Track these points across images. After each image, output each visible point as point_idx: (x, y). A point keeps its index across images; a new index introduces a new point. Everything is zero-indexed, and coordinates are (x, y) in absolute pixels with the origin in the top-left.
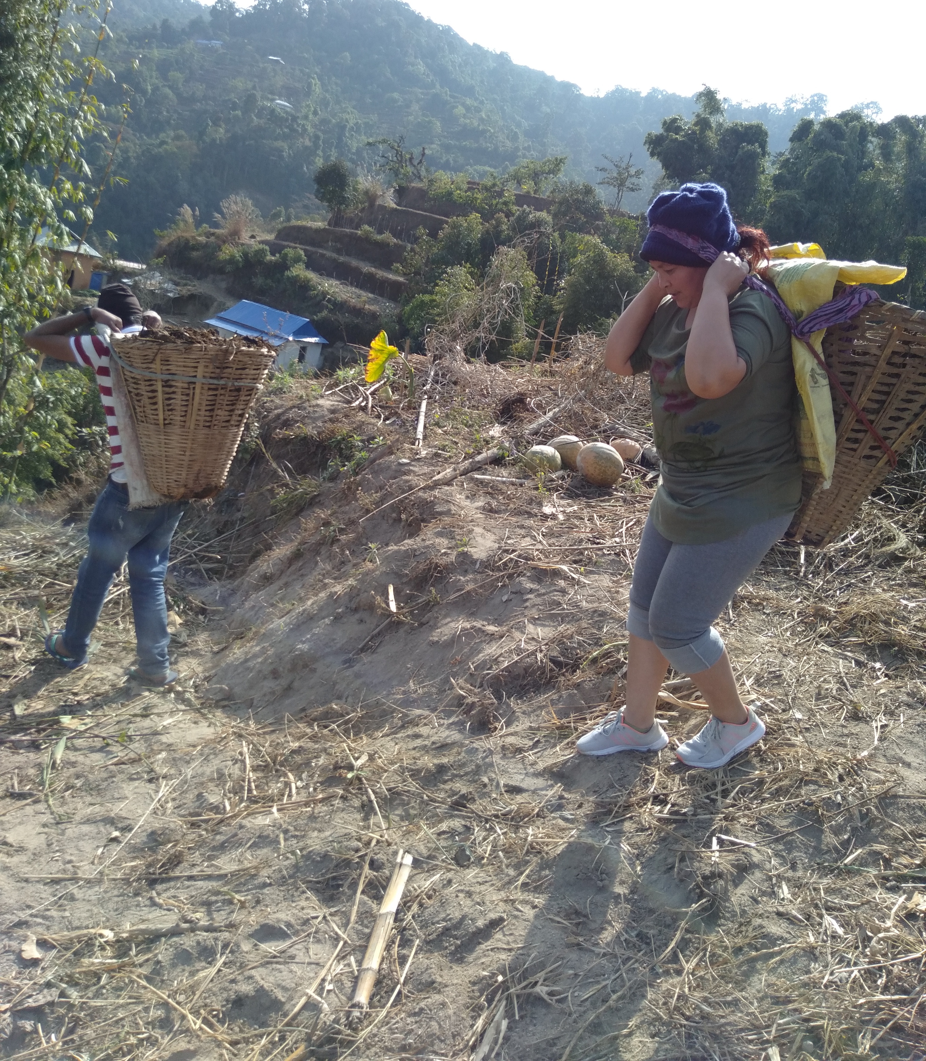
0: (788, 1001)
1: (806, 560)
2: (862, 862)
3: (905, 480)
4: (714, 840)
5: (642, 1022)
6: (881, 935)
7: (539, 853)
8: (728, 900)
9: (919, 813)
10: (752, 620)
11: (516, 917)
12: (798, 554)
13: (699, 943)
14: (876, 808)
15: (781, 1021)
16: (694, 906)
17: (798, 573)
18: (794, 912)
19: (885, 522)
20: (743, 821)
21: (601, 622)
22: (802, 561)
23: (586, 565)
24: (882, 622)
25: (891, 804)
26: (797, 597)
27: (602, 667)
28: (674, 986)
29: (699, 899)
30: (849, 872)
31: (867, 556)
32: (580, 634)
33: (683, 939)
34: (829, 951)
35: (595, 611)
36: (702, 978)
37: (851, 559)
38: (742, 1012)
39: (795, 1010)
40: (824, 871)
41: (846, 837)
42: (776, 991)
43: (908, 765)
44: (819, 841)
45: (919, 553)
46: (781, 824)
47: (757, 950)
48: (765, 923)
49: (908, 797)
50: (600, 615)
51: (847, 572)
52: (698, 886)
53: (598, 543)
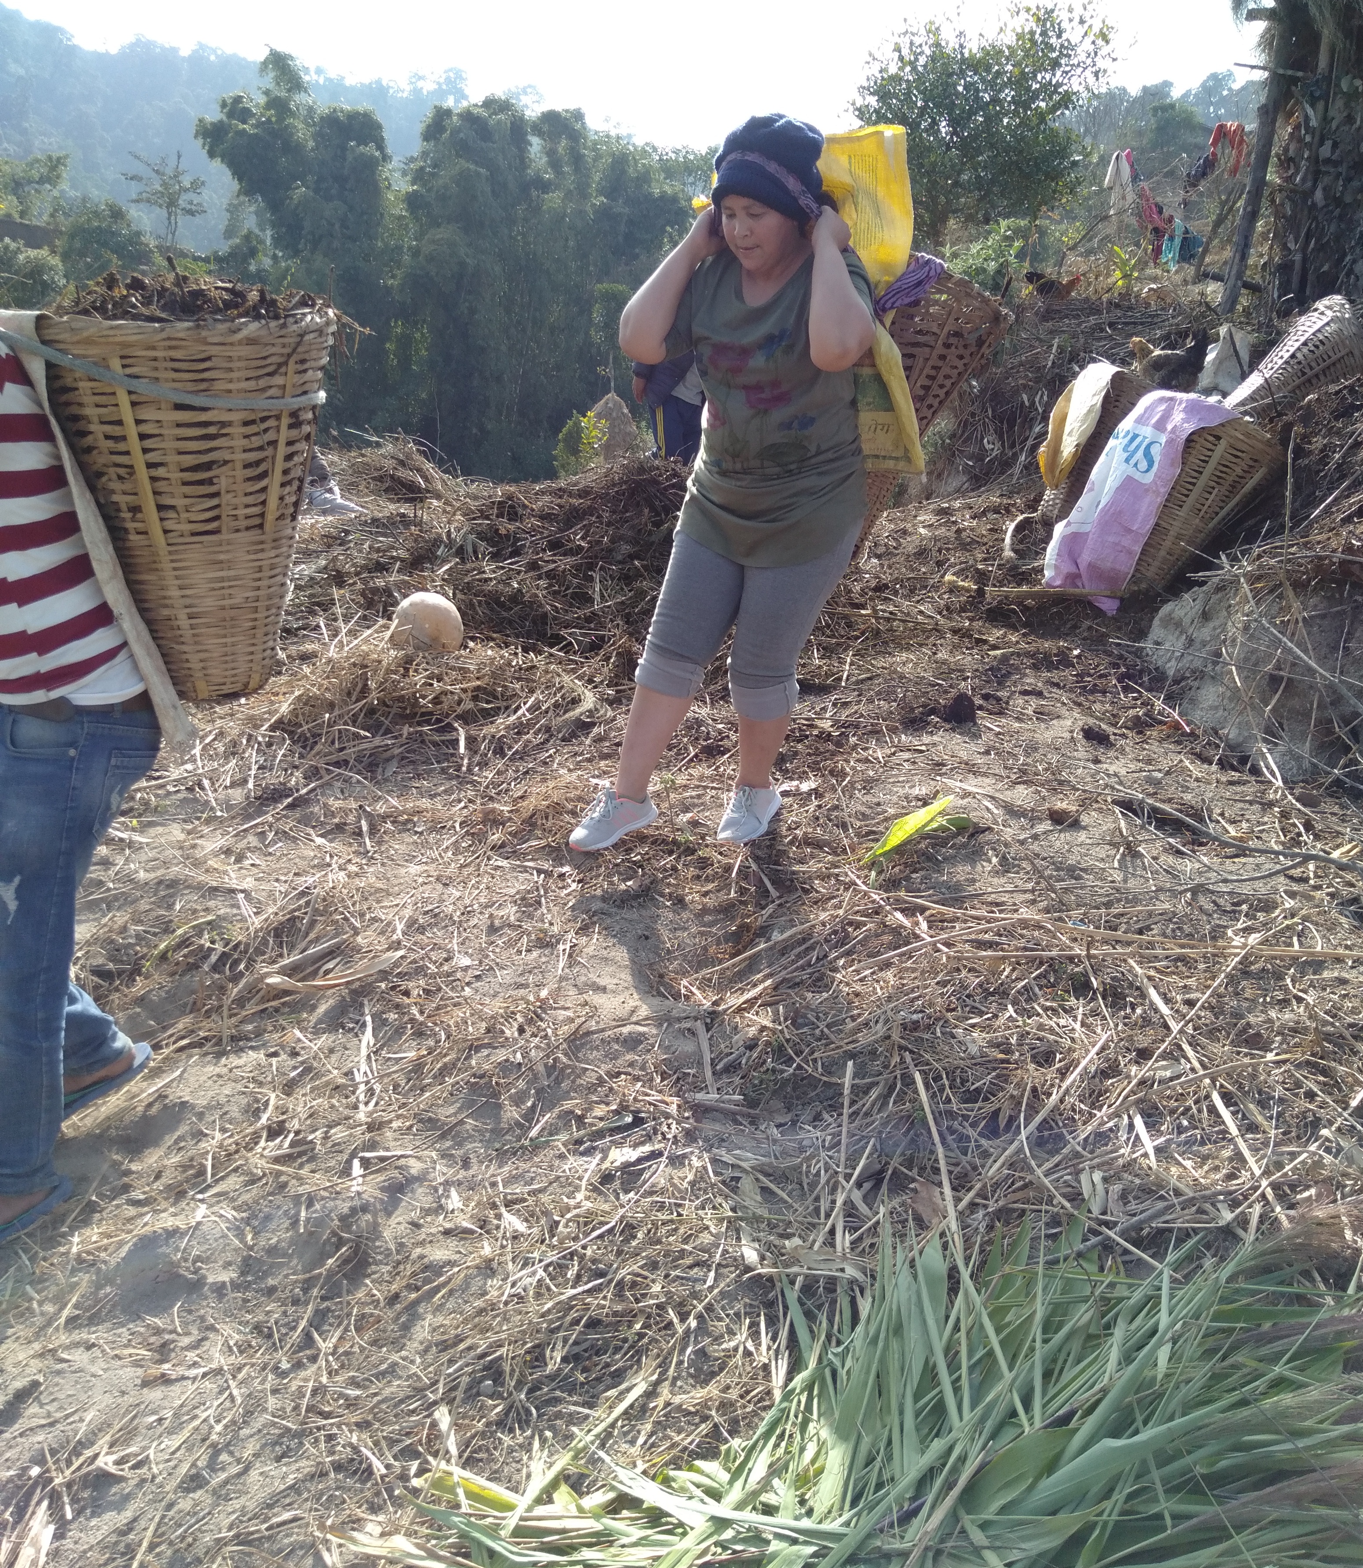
0: (459, 1339)
1: (467, 747)
2: (552, 1129)
3: (588, 620)
4: (356, 1163)
5: (263, 1446)
6: (568, 1216)
7: (93, 1265)
8: (379, 1236)
9: (616, 1047)
10: (399, 846)
11: (59, 1373)
12: (457, 741)
13: (341, 1309)
14: (566, 1055)
15: (451, 1370)
16: (330, 1261)
17: (458, 768)
18: (465, 1224)
19: (566, 679)
20: (395, 1125)
21: (171, 896)
22: (462, 750)
23: (140, 815)
24: (568, 813)
25: (583, 1045)
26: (460, 801)
27: (177, 964)
28: (306, 1380)
29: (338, 1249)
30: (536, 1147)
31: (548, 729)
32: (140, 922)
33: (317, 1312)
34: (509, 1257)
35: (160, 882)
36: (346, 1353)
37: (526, 737)
38: (400, 1378)
39: (469, 1348)
40: (502, 1156)
41: (529, 1104)
42: (443, 1333)
43: (604, 990)
44: (498, 1118)
45: (610, 713)
46: (446, 1113)
47: (417, 1289)
48: (427, 1250)
49: (603, 1030)
50: (168, 887)
51: (522, 755)
52: (334, 1234)
53: (159, 778)
